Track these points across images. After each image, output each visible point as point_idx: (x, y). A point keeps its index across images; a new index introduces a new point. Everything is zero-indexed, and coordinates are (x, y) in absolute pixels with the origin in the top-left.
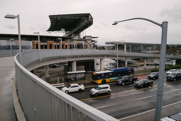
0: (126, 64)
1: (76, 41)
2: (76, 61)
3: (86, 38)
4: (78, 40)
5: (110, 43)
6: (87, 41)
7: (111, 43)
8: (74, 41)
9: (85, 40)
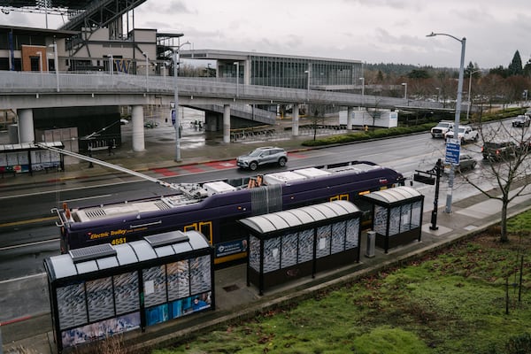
0: (227, 121)
1: (101, 46)
2: (33, 110)
3: (138, 38)
4: (105, 44)
5: (192, 53)
6: (139, 46)
7: (195, 55)
8: (91, 47)
9: (135, 45)
